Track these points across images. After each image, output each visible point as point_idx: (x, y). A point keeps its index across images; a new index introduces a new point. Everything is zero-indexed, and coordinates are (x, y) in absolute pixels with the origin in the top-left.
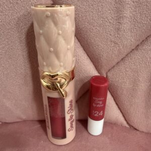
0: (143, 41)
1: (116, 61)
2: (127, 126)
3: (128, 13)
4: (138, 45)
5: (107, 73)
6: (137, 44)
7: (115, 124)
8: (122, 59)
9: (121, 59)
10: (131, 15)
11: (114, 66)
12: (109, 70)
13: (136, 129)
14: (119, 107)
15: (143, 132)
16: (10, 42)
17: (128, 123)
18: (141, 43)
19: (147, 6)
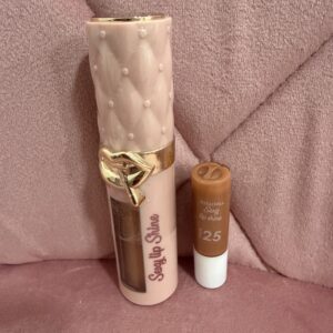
0: (281, 85)
1: (229, 128)
2: (262, 267)
4: (271, 95)
8: (241, 124)
9: (237, 124)
10: (251, 32)
11: (225, 141)
16: (9, 95)
17: (263, 261)
18: (277, 90)
19: (281, 13)
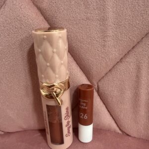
3: (110, 33)
5: (98, 83)
6: (121, 58)
7: (109, 130)
12: (100, 80)
13: (128, 135)
14: (111, 114)
15: (134, 137)
